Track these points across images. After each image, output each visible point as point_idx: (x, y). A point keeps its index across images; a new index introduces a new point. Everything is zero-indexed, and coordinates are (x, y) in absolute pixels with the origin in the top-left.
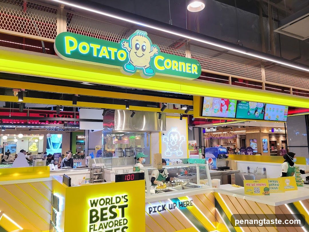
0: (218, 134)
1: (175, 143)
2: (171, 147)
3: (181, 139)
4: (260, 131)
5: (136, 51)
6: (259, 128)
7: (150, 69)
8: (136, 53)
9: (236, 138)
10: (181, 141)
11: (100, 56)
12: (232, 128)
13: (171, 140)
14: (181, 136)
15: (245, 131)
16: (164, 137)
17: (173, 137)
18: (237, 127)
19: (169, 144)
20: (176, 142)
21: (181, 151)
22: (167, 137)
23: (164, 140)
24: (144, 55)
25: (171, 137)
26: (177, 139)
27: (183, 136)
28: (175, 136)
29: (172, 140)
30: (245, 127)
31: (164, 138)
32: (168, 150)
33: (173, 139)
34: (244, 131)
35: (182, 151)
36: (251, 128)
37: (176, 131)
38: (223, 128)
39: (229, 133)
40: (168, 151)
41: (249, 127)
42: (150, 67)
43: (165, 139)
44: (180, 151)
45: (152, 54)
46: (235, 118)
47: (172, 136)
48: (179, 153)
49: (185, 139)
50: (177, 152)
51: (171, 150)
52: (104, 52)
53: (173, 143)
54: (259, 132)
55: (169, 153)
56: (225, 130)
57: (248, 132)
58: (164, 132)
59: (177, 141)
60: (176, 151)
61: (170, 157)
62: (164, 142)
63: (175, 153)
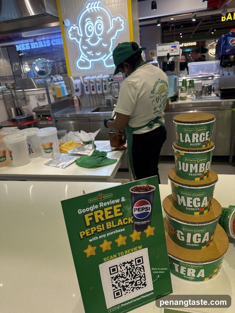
1: (98, 39)
2: (90, 48)
3: (111, 27)
14: (114, 19)
16: (71, 28)
17: (92, 24)
19: (84, 43)
20: (101, 37)
22: (76, 27)
23: (70, 34)
26: (102, 28)
27: (117, 18)
28: (96, 23)
29: (89, 33)
31: (70, 30)
32: (83, 57)
33: (93, 29)
37: (99, 8)
40: (83, 59)
43: (74, 32)
47: (89, 22)
48: (110, 61)
49: (122, 24)
51: (90, 57)
53: (94, 39)
55: (86, 64)
59: (102, 32)
60: (101, 56)
61: (88, 70)
62: (71, 40)
63: (99, 61)
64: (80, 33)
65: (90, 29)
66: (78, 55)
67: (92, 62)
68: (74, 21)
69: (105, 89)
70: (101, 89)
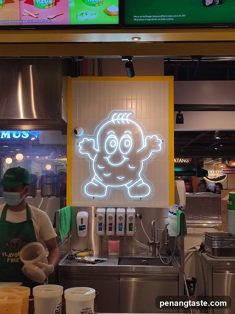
1: (121, 159)
3: (144, 146)
10: (145, 153)
13: (109, 147)
14: (147, 137)
19: (101, 161)
20: (127, 156)
21: (143, 183)
22: (91, 140)
25: (106, 139)
26: (130, 146)
27: (155, 136)
28: (122, 138)
29: (110, 149)
31: (83, 142)
32: (96, 180)
33: (116, 145)
35: (147, 185)
37: (128, 121)
40: (95, 182)
43: (87, 146)
44: (141, 182)
47: (111, 136)
48: (136, 190)
50: (128, 186)
51: (106, 181)
53: (117, 157)
55: (99, 190)
59: (130, 150)
60: (124, 181)
61: (100, 199)
62: (81, 155)
63: (121, 188)
64: (96, 147)
65: (113, 144)
66: (88, 175)
67: (109, 189)
68: (90, 132)
69: (131, 229)
70: (123, 230)
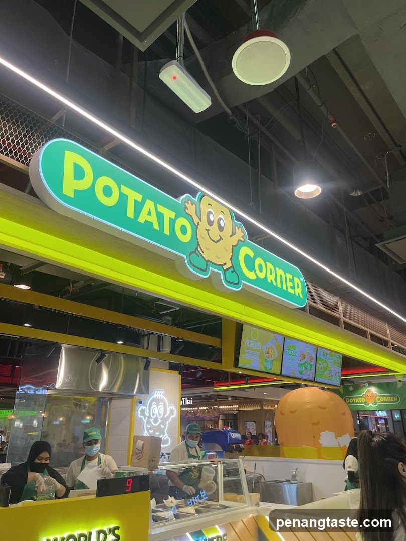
0: (191, 411)
1: (158, 421)
3: (168, 412)
4: (262, 407)
5: (208, 227)
6: (260, 402)
7: (232, 272)
8: (208, 231)
9: (218, 419)
10: (168, 418)
11: (142, 219)
12: (216, 400)
13: (153, 414)
14: (170, 407)
15: (238, 406)
16: (142, 407)
18: (226, 397)
19: (148, 422)
20: (161, 419)
21: (167, 437)
22: (145, 407)
23: (140, 413)
24: (221, 239)
25: (152, 408)
26: (162, 412)
27: (173, 407)
28: (159, 407)
30: (238, 398)
31: (140, 409)
33: (156, 412)
34: (236, 406)
35: (169, 438)
36: (246, 400)
37: (162, 397)
38: (204, 399)
39: (211, 408)
41: (244, 398)
42: (232, 269)
43: (143, 411)
45: (234, 241)
46: (280, 375)
49: (175, 413)
52: (149, 214)
54: (260, 408)
56: (205, 403)
57: (241, 409)
58: (142, 397)
59: (162, 415)
62: (139, 418)
64: (147, 413)
